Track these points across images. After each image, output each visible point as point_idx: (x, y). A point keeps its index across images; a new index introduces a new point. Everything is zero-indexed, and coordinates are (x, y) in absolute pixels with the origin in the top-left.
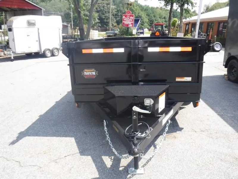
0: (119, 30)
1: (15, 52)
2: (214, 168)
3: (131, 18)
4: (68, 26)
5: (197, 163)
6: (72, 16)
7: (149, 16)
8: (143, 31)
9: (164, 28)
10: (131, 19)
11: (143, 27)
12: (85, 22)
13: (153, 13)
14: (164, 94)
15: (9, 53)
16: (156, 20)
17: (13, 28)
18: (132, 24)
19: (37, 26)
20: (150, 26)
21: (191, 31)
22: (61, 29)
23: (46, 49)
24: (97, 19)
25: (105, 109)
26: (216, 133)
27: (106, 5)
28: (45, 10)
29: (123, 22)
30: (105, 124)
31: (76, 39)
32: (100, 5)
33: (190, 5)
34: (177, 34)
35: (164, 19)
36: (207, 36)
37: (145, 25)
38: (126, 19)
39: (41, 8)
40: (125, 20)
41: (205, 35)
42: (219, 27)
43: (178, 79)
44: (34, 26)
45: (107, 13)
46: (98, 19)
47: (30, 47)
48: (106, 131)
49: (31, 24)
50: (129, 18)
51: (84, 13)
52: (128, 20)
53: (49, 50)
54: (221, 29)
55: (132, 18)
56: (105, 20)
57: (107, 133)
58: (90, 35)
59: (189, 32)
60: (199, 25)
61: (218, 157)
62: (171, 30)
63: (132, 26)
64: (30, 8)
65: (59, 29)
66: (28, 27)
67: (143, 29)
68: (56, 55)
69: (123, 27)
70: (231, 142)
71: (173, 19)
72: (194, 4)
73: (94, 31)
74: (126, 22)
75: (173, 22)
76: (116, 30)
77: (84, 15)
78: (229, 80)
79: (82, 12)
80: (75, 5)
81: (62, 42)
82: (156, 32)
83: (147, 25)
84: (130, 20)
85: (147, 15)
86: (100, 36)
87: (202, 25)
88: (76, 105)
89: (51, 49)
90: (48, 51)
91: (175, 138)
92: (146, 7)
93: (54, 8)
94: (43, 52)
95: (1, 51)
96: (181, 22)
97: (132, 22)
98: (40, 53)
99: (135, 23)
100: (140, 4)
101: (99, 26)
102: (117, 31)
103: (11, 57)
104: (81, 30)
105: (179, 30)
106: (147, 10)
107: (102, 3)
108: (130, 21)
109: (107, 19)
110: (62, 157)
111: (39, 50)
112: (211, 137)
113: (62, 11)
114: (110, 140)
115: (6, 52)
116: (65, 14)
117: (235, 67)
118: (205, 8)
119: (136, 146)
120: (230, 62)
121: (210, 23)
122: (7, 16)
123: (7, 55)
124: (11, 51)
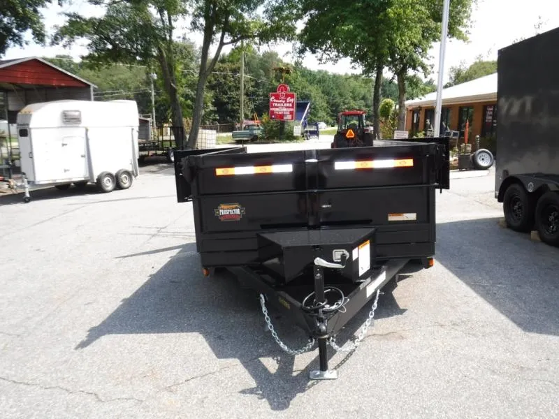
0: (261, 128)
1: (33, 182)
2: (480, 385)
3: (289, 99)
4: (147, 121)
5: (447, 378)
6: (153, 99)
7: (328, 94)
8: (317, 128)
9: (364, 121)
10: (289, 103)
11: (316, 119)
12: (186, 113)
13: (338, 87)
14: (368, 242)
15: (19, 184)
16: (344, 103)
17: (30, 129)
18: (291, 113)
19: (84, 122)
20: (332, 116)
21: (425, 125)
22: (137, 129)
23: (102, 173)
24: (209, 104)
25: (263, 276)
26: (483, 326)
27: (230, 74)
28: (96, 87)
29: (271, 109)
30: (263, 301)
31: (167, 149)
32: (217, 73)
33: (418, 71)
34: (393, 133)
35: (363, 101)
36: (460, 136)
37: (319, 115)
38: (278, 103)
39: (89, 83)
40: (276, 105)
41: (455, 134)
42: (484, 115)
43: (392, 218)
44: (75, 123)
45: (233, 91)
46: (213, 103)
47: (68, 170)
48: (266, 313)
49: (70, 120)
50: (284, 102)
51: (183, 93)
52: (282, 105)
53: (110, 175)
54: (489, 118)
55: (292, 100)
56: (230, 106)
57: (267, 316)
58: (199, 140)
59: (420, 129)
60: (440, 112)
61: (486, 367)
62: (381, 125)
63: (292, 119)
64: (63, 85)
65: (133, 129)
66: (63, 125)
67: (316, 125)
68: (126, 185)
69: (272, 121)
71: (384, 101)
72: (429, 68)
73: (207, 131)
74: (277, 109)
75: (384, 107)
76: (255, 127)
77: (182, 96)
78: (509, 226)
79: (180, 92)
80: (162, 75)
81: (137, 157)
82: (347, 130)
83: (325, 114)
84: (288, 105)
85: (323, 92)
86: (220, 142)
87: (448, 112)
88: (205, 271)
89: (114, 172)
90: (124, 175)
91: (402, 338)
92: (321, 75)
93: (111, 81)
94: (95, 181)
95: (3, 181)
96: (400, 107)
97: (292, 110)
98: (89, 183)
99: (297, 111)
100: (308, 68)
101: (215, 120)
102: (259, 129)
103: (24, 193)
104: (178, 130)
105: (399, 124)
106: (324, 81)
107: (221, 69)
108: (287, 107)
109: (233, 104)
110: (181, 382)
111: (88, 175)
112: (474, 335)
113: (130, 88)
114: (274, 329)
115: (13, 182)
116: (138, 94)
117: (518, 200)
118: (453, 75)
119: (323, 322)
120: (507, 190)
121: (465, 107)
122: (10, 103)
123: (16, 189)
124: (25, 180)
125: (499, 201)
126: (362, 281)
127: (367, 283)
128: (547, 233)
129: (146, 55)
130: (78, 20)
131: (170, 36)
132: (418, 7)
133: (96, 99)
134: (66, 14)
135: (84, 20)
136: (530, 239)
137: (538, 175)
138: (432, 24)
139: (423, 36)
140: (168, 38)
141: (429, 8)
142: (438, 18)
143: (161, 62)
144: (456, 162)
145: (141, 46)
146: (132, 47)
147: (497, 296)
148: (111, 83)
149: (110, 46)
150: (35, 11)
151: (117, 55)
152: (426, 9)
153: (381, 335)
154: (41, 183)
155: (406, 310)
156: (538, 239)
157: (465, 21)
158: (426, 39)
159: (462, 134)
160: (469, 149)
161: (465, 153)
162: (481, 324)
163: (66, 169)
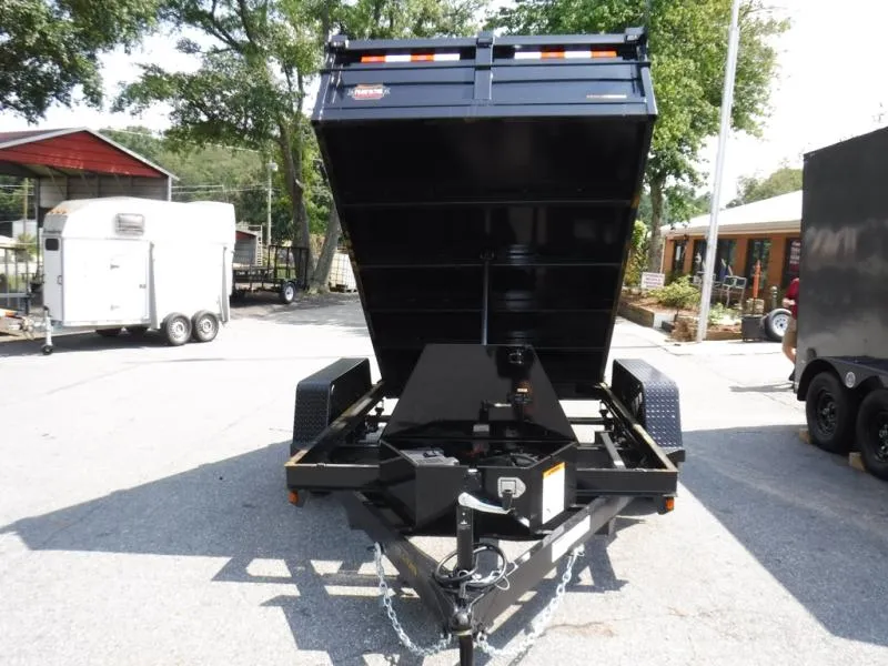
1: (60, 323)
4: (254, 237)
6: (269, 201)
12: (315, 225)
15: (37, 325)
17: (62, 240)
19: (150, 233)
21: (694, 265)
22: (231, 248)
23: (171, 315)
26: (752, 621)
28: (178, 178)
31: (282, 282)
33: (684, 180)
34: (641, 276)
36: (747, 286)
39: (166, 172)
41: (740, 282)
42: (788, 253)
44: (134, 234)
47: (117, 307)
48: (381, 577)
49: (125, 228)
51: (313, 195)
53: (183, 318)
54: (795, 259)
58: (333, 271)
59: (684, 271)
64: (127, 173)
65: (225, 249)
66: (117, 236)
68: (207, 337)
70: (799, 652)
72: (700, 177)
77: (314, 199)
78: (815, 442)
79: (308, 192)
80: (284, 165)
81: (229, 292)
87: (729, 246)
89: (190, 316)
90: (207, 320)
91: (611, 634)
93: (209, 169)
94: (159, 327)
95: (12, 316)
96: (653, 235)
98: (149, 330)
103: (44, 339)
104: (301, 251)
105: (651, 261)
111: (148, 317)
112: (734, 636)
113: (236, 183)
115: (28, 321)
116: (246, 193)
117: (830, 399)
118: (742, 188)
119: (465, 606)
120: (813, 381)
121: (759, 240)
122: (42, 196)
123: (31, 333)
124: (48, 319)
125: (800, 398)
126: (546, 532)
127: (553, 537)
128: (876, 457)
129: (259, 133)
130: (159, 75)
131: (300, 107)
132: (685, 80)
133: (175, 199)
134: (140, 65)
135: (167, 75)
136: (847, 465)
137: (865, 360)
138: (709, 109)
139: (693, 126)
140: (295, 109)
141: (702, 83)
142: (716, 100)
143: (282, 147)
144: (739, 327)
145: (253, 120)
146: (239, 120)
147: (783, 565)
148: (208, 173)
149: (204, 118)
150: (92, 57)
151: (213, 130)
152: (699, 84)
153: (576, 627)
154: (73, 325)
155: (626, 582)
156: (861, 466)
157: (759, 106)
158: (698, 131)
159: (751, 282)
160: (760, 307)
161: (753, 313)
162: (749, 616)
163: (115, 305)
